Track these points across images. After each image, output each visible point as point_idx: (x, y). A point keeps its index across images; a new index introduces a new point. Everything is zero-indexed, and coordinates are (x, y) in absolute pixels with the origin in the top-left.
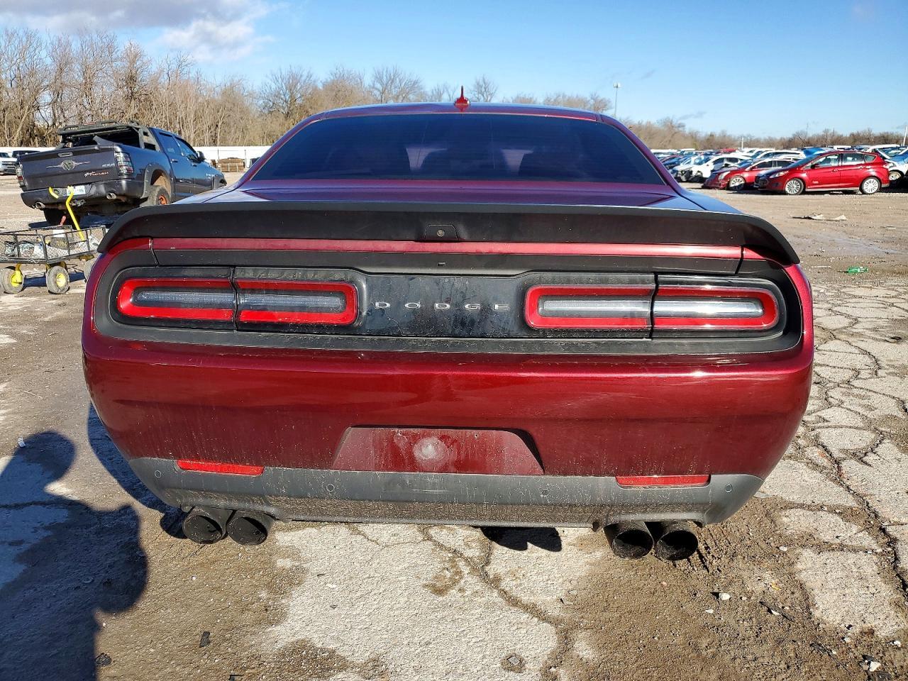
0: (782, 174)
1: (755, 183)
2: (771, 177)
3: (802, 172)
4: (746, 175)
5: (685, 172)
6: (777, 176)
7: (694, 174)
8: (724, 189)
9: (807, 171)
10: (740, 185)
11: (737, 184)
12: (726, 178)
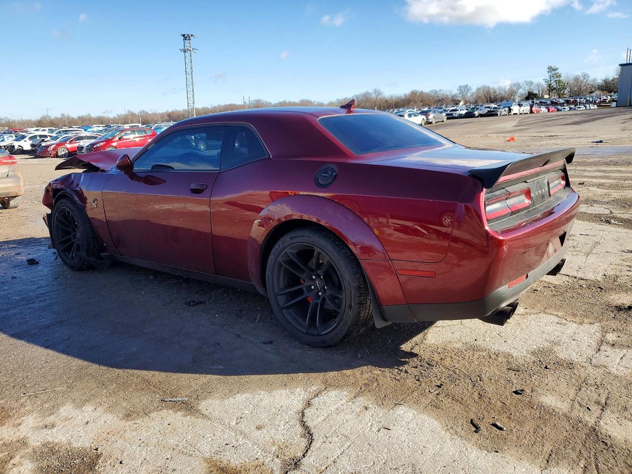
0: (101, 144)
1: (78, 151)
2: (95, 146)
3: (114, 142)
4: (68, 146)
5: (8, 147)
6: (98, 145)
7: (16, 147)
8: (54, 157)
9: (117, 141)
10: (66, 154)
11: (63, 153)
12: (54, 149)
